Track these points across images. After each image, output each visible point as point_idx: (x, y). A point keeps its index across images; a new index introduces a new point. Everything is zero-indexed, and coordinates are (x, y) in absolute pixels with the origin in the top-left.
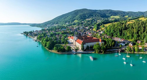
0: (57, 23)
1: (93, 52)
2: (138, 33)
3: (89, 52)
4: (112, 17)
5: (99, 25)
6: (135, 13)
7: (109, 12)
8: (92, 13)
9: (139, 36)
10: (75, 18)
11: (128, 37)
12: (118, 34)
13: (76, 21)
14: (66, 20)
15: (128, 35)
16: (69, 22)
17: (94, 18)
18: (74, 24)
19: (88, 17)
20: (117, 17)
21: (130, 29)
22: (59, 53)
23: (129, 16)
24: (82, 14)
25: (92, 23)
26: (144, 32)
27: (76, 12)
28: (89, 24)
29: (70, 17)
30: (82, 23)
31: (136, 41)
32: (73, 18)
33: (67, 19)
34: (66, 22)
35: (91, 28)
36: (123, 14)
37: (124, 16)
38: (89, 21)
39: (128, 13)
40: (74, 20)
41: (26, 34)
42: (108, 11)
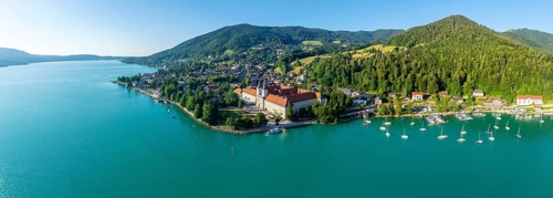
0: (186, 56)
1: (314, 122)
2: (386, 77)
3: (305, 123)
4: (305, 43)
5: (286, 61)
6: (352, 33)
7: (297, 32)
8: (263, 34)
9: (390, 84)
10: (226, 45)
11: (365, 86)
12: (344, 81)
13: (229, 52)
14: (205, 49)
15: (366, 81)
16: (214, 53)
17: (267, 45)
18: (227, 59)
19: (256, 44)
20: (317, 43)
21: (368, 70)
22: (241, 132)
23: (342, 42)
24: (240, 35)
25: (265, 56)
26: (399, 74)
27: (226, 33)
28: (261, 60)
29: (214, 42)
30: (244, 57)
31: (386, 93)
32: (222, 44)
33: (208, 47)
34: (207, 55)
35: (269, 67)
36: (328, 36)
37: (331, 41)
38: (258, 52)
39: (339, 35)
40: (226, 49)
41: (126, 82)
42: (295, 29)
